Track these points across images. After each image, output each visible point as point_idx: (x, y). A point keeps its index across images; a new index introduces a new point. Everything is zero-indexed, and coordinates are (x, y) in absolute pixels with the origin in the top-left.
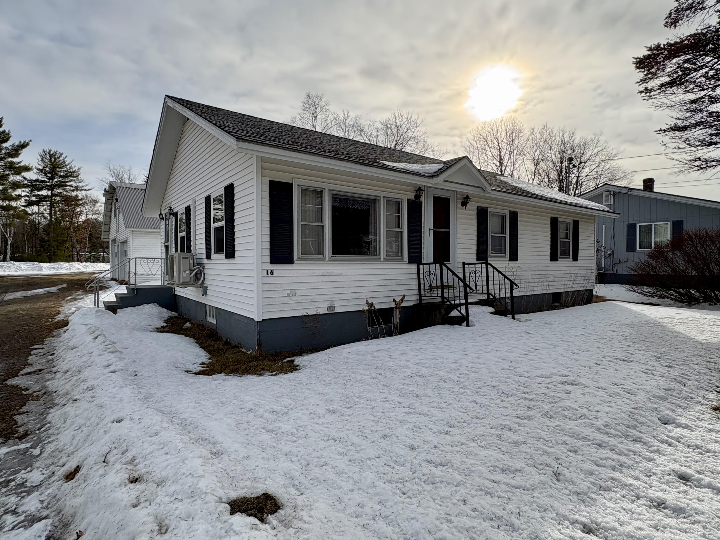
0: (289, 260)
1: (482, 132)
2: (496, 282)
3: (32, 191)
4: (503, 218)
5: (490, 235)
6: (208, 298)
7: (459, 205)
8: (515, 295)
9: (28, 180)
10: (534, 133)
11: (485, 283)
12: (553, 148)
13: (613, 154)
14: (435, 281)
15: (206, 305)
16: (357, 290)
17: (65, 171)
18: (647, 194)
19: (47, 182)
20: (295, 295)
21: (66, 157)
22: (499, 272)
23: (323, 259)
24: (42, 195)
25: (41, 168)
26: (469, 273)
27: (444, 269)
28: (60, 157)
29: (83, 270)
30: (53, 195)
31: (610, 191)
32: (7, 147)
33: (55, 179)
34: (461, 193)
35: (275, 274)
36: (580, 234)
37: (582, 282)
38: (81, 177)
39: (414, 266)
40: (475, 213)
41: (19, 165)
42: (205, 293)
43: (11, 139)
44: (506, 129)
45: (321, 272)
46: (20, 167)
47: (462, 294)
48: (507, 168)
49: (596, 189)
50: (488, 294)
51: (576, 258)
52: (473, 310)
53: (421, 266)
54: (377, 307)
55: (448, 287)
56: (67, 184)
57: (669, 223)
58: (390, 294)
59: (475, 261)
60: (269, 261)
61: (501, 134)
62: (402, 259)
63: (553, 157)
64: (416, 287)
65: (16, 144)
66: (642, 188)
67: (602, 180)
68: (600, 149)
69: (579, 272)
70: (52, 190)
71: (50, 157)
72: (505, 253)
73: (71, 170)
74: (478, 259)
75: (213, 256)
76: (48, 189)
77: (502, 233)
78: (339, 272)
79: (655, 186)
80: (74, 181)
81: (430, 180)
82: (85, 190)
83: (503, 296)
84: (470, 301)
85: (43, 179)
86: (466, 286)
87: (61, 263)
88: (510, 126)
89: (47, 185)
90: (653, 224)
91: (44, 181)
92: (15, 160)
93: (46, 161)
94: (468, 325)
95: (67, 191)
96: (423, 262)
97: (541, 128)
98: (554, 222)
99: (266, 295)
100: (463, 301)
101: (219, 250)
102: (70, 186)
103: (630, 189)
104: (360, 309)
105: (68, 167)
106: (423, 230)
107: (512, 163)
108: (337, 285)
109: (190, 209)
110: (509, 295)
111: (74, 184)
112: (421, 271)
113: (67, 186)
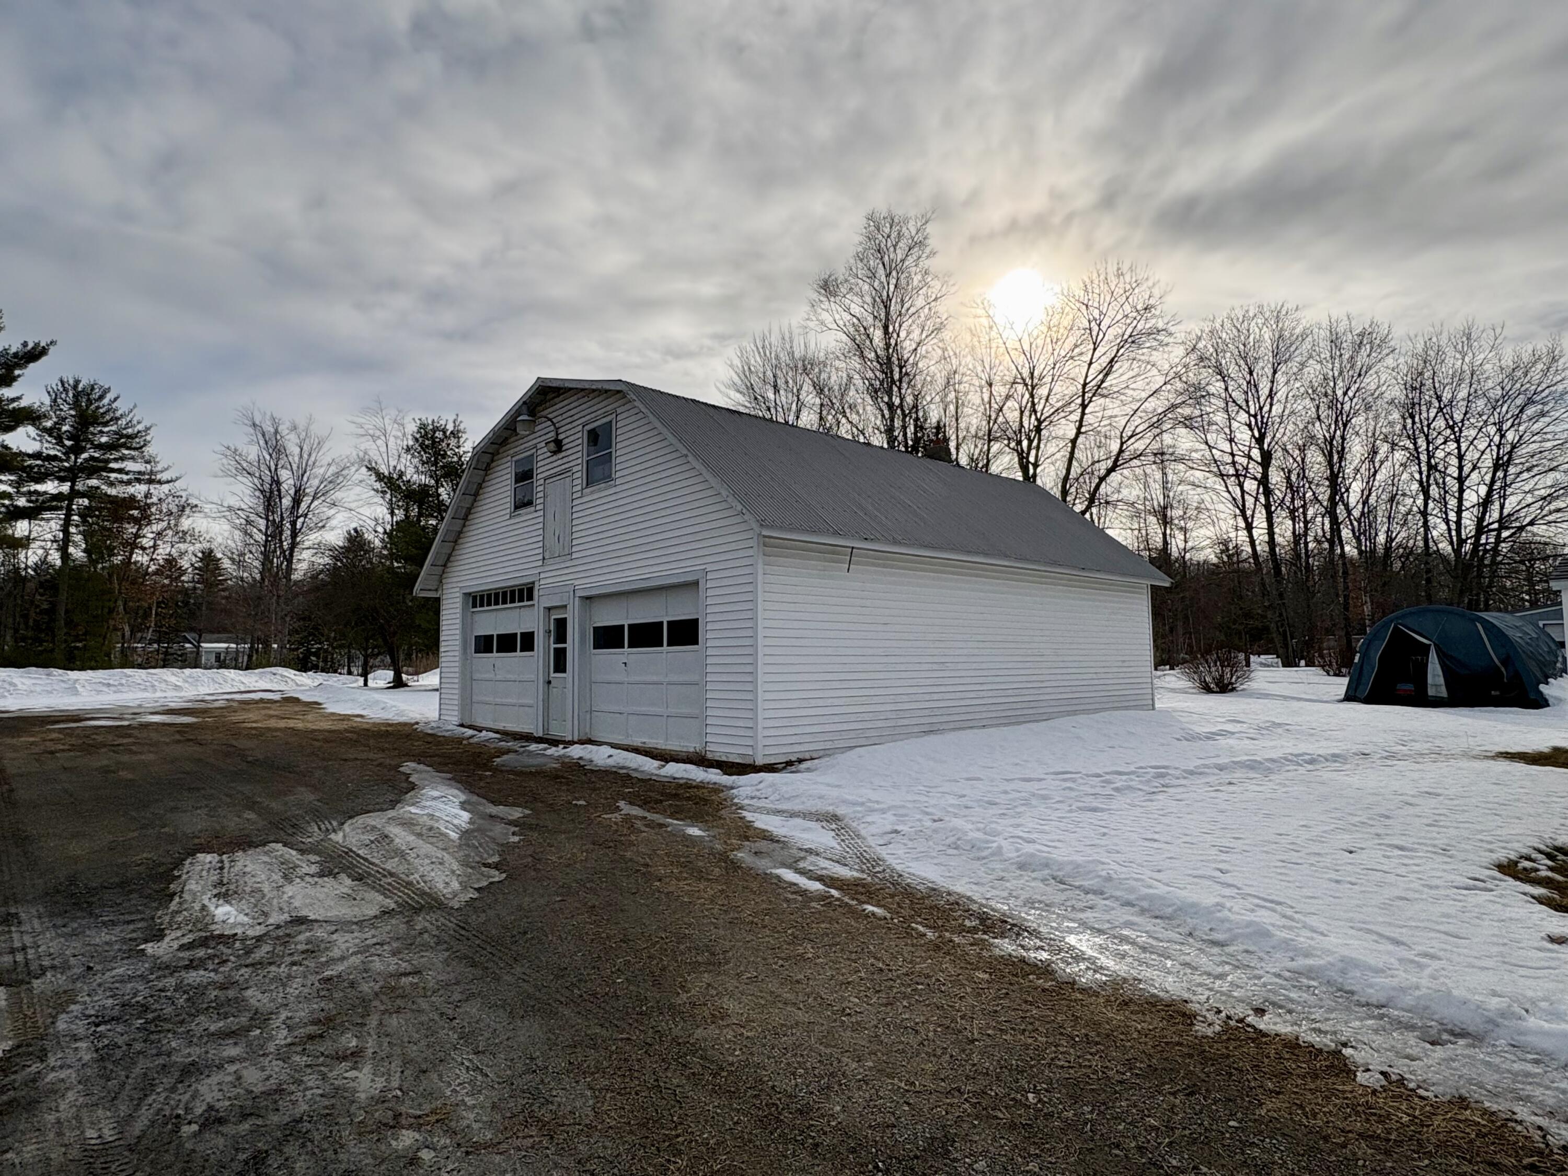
3: (20, 482)
17: (115, 433)
19: (61, 460)
21: (115, 399)
24: (45, 493)
28: (101, 397)
30: (74, 494)
33: (84, 451)
41: (15, 405)
46: (18, 409)
56: (114, 465)
65: (13, 350)
70: (74, 482)
71: (75, 397)
73: (130, 431)
76: (62, 480)
80: (133, 458)
82: (161, 482)
85: (52, 452)
89: (61, 469)
91: (55, 458)
92: (5, 392)
93: (65, 407)
95: (112, 485)
102: (120, 471)
105: (123, 422)
111: (130, 466)
113: (113, 471)
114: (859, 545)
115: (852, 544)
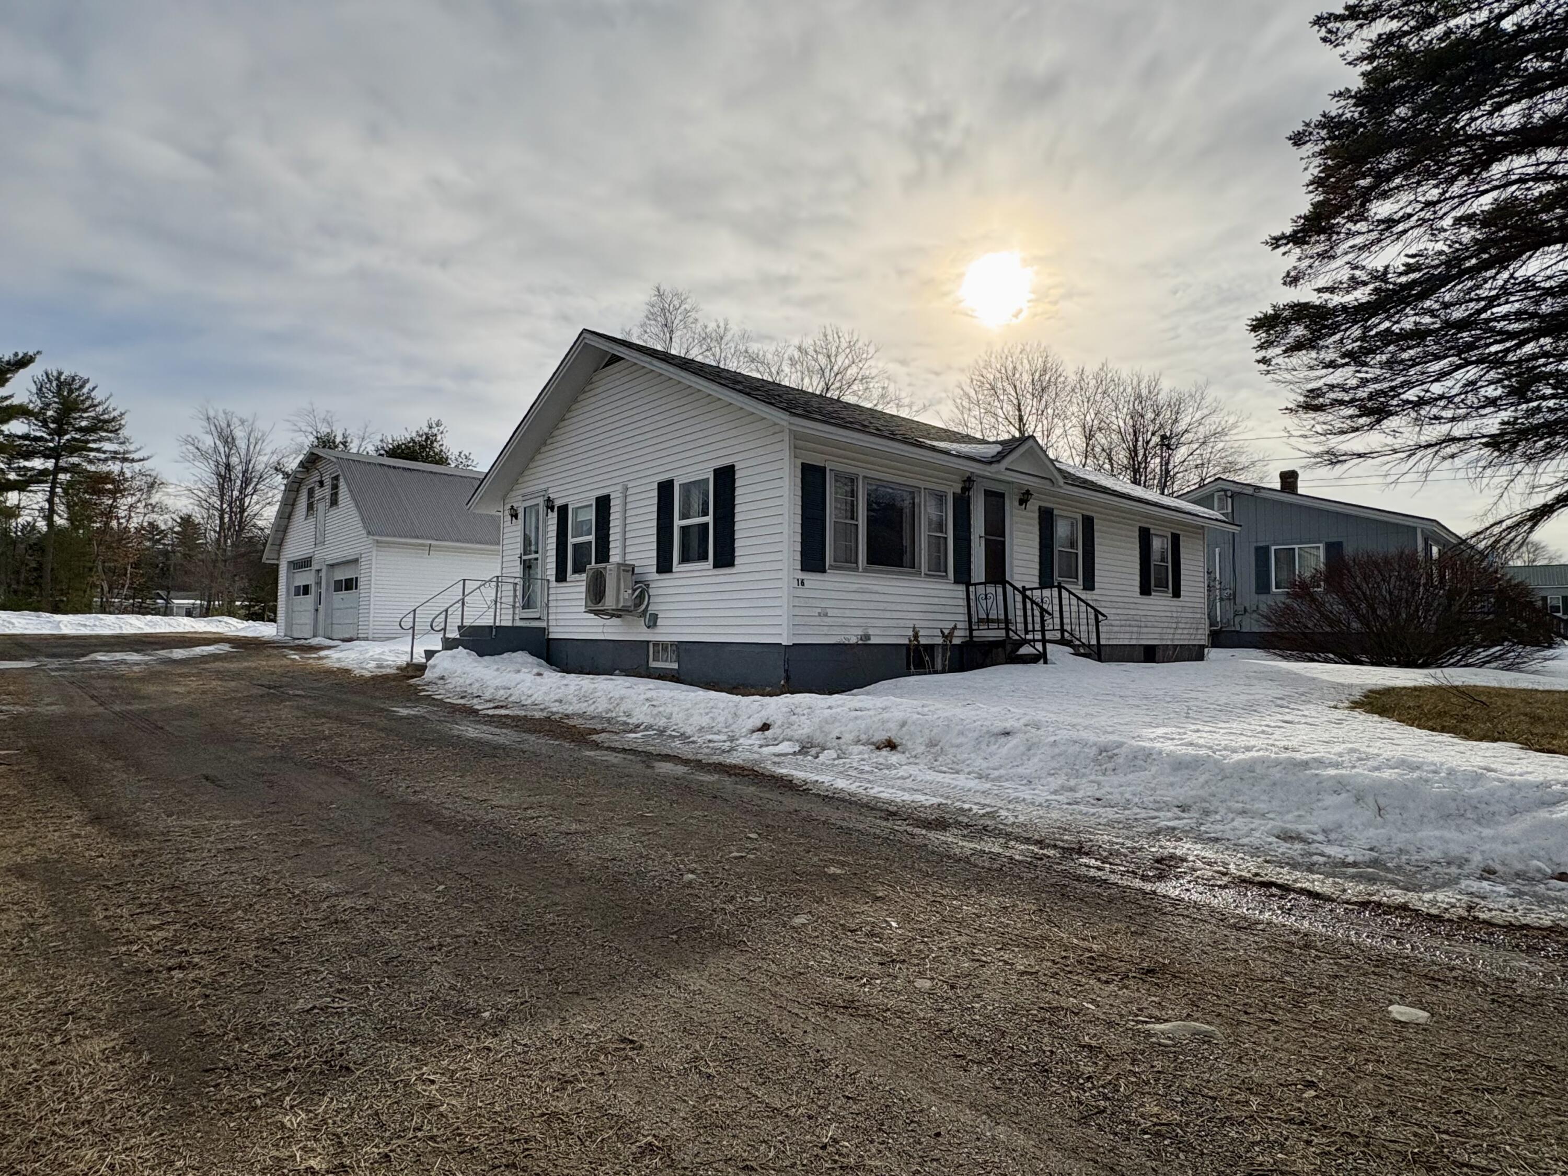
0: (821, 569)
1: (985, 372)
3: (11, 458)
4: (1074, 525)
5: (1056, 548)
6: (659, 630)
7: (1016, 503)
9: (5, 436)
10: (1085, 377)
12: (1120, 406)
13: (1231, 422)
14: (994, 611)
15: (648, 642)
16: (895, 615)
17: (93, 418)
18: (1287, 497)
19: (46, 441)
20: (826, 615)
21: (94, 388)
23: (856, 569)
24: (33, 469)
25: (36, 408)
28: (81, 387)
30: (58, 469)
31: (1225, 491)
33: (66, 433)
34: (1024, 487)
35: (806, 586)
36: (1182, 555)
37: (1186, 632)
38: (124, 433)
39: (962, 588)
40: (1036, 515)
42: (652, 622)
44: (1031, 367)
45: (854, 587)
46: (9, 408)
49: (1200, 487)
51: (1177, 594)
52: (1051, 648)
53: (972, 589)
54: (923, 641)
56: (92, 445)
57: (1321, 545)
58: (935, 624)
59: (1039, 585)
60: (799, 568)
61: (1021, 376)
62: (946, 577)
63: (1122, 424)
64: (965, 618)
65: (6, 359)
66: (1278, 486)
67: (1213, 471)
68: (1206, 412)
69: (1183, 615)
70: (57, 459)
71: (58, 387)
72: (1079, 580)
73: (106, 417)
74: (1043, 582)
75: (675, 567)
76: (47, 457)
77: (1073, 547)
79: (1300, 484)
80: (109, 440)
81: (988, 468)
82: (134, 460)
85: (38, 434)
86: (1043, 611)
88: (1039, 362)
89: (47, 448)
90: (1296, 547)
91: (41, 439)
94: (1046, 662)
95: (91, 462)
96: (973, 581)
97: (1096, 367)
98: (1145, 537)
99: (797, 611)
100: (1039, 637)
101: (687, 558)
102: (98, 450)
103: (1257, 488)
104: (901, 641)
105: (100, 409)
106: (972, 537)
107: (1045, 434)
108: (872, 606)
109: (609, 500)
110: (1093, 641)
111: (107, 446)
112: (972, 596)
113: (92, 450)
114: (433, 542)
115: (429, 542)
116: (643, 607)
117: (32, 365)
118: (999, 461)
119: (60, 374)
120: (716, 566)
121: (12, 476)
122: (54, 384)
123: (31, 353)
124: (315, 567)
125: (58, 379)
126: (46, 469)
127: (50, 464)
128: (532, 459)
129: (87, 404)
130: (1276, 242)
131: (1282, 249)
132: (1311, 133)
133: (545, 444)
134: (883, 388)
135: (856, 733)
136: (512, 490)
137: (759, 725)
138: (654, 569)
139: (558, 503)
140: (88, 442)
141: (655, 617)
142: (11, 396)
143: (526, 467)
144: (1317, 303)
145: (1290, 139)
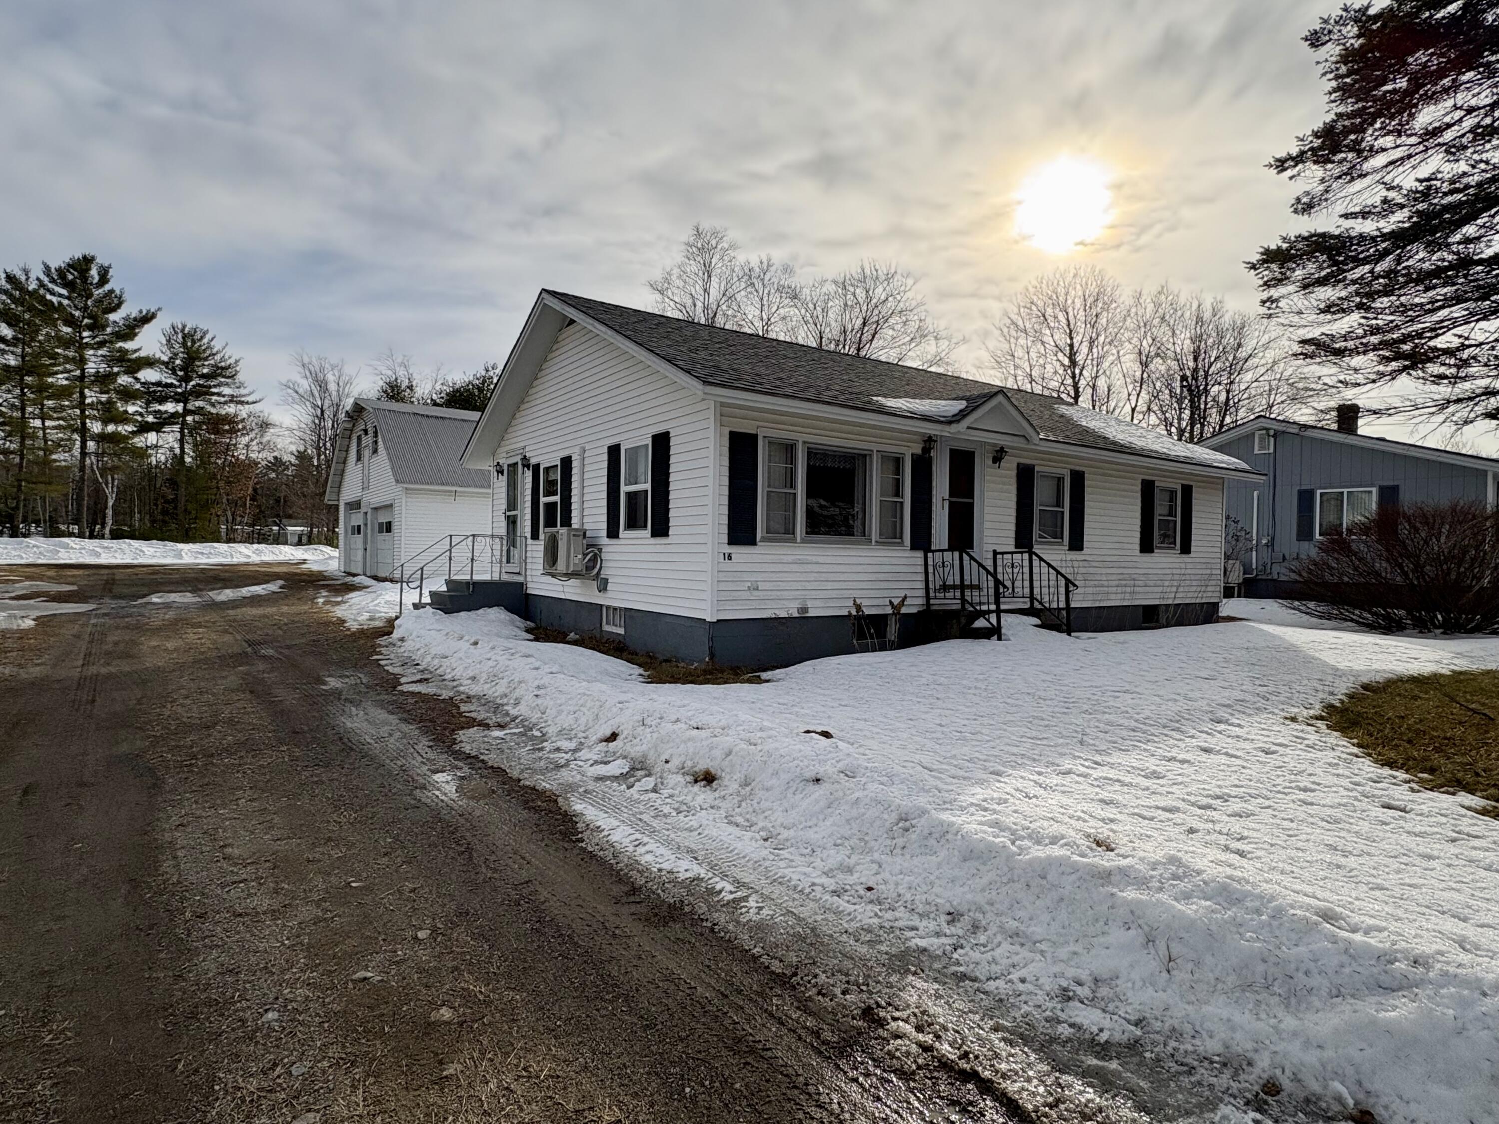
0: (752, 541)
1: (1035, 299)
2: (1045, 583)
3: (148, 403)
4: (1060, 480)
5: (1037, 508)
6: (609, 594)
7: (989, 462)
8: (1073, 605)
9: (142, 383)
10: (1141, 301)
11: (1027, 584)
12: (1178, 332)
14: (951, 578)
15: (601, 606)
17: (213, 366)
18: (1341, 437)
19: (176, 387)
20: (757, 589)
21: (212, 339)
22: (1050, 566)
23: (794, 540)
24: (166, 412)
25: (165, 358)
26: (1004, 567)
27: (965, 556)
28: (202, 338)
29: (256, 558)
30: (187, 412)
31: (1267, 429)
32: (115, 322)
33: (192, 379)
34: (995, 445)
35: (733, 560)
36: (1194, 508)
37: (1194, 589)
38: (240, 377)
39: (920, 554)
40: (1014, 473)
41: (137, 355)
42: (603, 587)
43: (123, 306)
44: (1084, 292)
45: (790, 558)
46: (139, 359)
47: (992, 600)
48: (1084, 372)
50: (1032, 598)
51: (1186, 549)
52: (1006, 619)
53: (930, 555)
54: (867, 612)
55: (972, 587)
56: (214, 390)
57: (1374, 490)
58: (885, 594)
59: (1013, 549)
60: (726, 541)
61: (1073, 302)
62: (902, 543)
63: (1179, 350)
64: (922, 585)
65: (133, 315)
66: (1332, 424)
69: (1190, 572)
70: (185, 403)
71: (183, 338)
72: (1062, 538)
73: (223, 364)
74: (1016, 547)
75: (622, 532)
76: (178, 401)
77: (1058, 505)
78: (814, 559)
80: (227, 384)
81: (947, 428)
82: (248, 403)
83: (1054, 606)
84: (1003, 607)
85: (169, 381)
86: (998, 583)
87: (216, 544)
88: (1093, 289)
89: (177, 393)
90: (1345, 490)
91: (171, 385)
92: (129, 345)
93: (177, 346)
94: (1000, 639)
95: (213, 405)
96: (933, 548)
97: (1154, 289)
98: (1148, 488)
99: (722, 587)
100: (993, 607)
101: (632, 524)
102: (219, 394)
103: (1305, 427)
104: (845, 613)
105: (218, 357)
106: (934, 500)
107: (1095, 362)
108: (812, 577)
109: (571, 462)
110: (1062, 605)
111: (227, 391)
112: (930, 562)
113: (213, 394)
114: (458, 489)
115: (454, 488)
116: (596, 570)
117: (154, 321)
118: (958, 421)
119: (184, 327)
120: (653, 535)
121: (150, 419)
122: (180, 336)
123: (153, 310)
124: (363, 509)
125: (183, 330)
126: (177, 412)
127: (180, 408)
128: (513, 416)
129: (208, 352)
130: (1281, 165)
131: (1289, 173)
132: (1330, 32)
133: (522, 402)
134: (921, 320)
135: (683, 758)
136: (499, 446)
137: (608, 733)
138: (604, 533)
139: (533, 461)
140: (210, 387)
141: (606, 581)
142: (139, 349)
143: (509, 424)
144: (1336, 233)
145: (1306, 40)
